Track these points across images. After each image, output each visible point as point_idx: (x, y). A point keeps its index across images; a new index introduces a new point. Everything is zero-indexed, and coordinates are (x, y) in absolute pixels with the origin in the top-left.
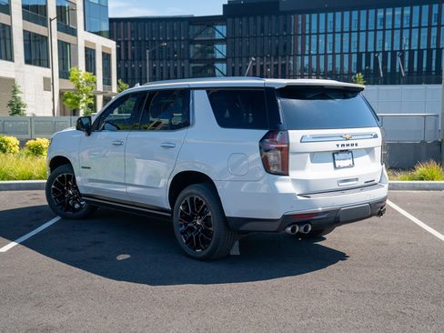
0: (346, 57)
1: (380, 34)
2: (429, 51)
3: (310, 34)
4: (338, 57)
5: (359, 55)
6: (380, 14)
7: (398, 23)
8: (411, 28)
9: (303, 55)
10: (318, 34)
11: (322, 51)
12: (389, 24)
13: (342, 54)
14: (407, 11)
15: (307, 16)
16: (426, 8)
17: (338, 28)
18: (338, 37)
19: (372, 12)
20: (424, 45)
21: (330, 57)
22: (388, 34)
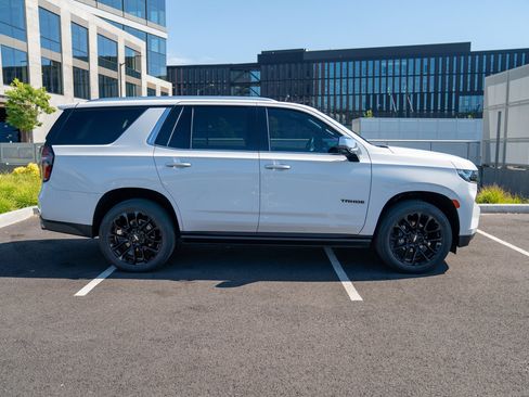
0: (357, 97)
1: (384, 80)
2: (422, 94)
3: (328, 79)
4: (351, 97)
5: (368, 96)
6: (384, 64)
7: (397, 71)
8: (407, 76)
9: (323, 95)
10: (335, 79)
11: (338, 92)
12: (390, 72)
13: (354, 95)
14: (404, 63)
15: (326, 64)
16: (418, 61)
17: (351, 75)
18: (351, 81)
19: (377, 62)
20: (417, 90)
21: (345, 97)
22: (390, 80)
